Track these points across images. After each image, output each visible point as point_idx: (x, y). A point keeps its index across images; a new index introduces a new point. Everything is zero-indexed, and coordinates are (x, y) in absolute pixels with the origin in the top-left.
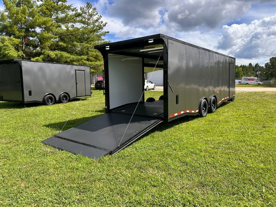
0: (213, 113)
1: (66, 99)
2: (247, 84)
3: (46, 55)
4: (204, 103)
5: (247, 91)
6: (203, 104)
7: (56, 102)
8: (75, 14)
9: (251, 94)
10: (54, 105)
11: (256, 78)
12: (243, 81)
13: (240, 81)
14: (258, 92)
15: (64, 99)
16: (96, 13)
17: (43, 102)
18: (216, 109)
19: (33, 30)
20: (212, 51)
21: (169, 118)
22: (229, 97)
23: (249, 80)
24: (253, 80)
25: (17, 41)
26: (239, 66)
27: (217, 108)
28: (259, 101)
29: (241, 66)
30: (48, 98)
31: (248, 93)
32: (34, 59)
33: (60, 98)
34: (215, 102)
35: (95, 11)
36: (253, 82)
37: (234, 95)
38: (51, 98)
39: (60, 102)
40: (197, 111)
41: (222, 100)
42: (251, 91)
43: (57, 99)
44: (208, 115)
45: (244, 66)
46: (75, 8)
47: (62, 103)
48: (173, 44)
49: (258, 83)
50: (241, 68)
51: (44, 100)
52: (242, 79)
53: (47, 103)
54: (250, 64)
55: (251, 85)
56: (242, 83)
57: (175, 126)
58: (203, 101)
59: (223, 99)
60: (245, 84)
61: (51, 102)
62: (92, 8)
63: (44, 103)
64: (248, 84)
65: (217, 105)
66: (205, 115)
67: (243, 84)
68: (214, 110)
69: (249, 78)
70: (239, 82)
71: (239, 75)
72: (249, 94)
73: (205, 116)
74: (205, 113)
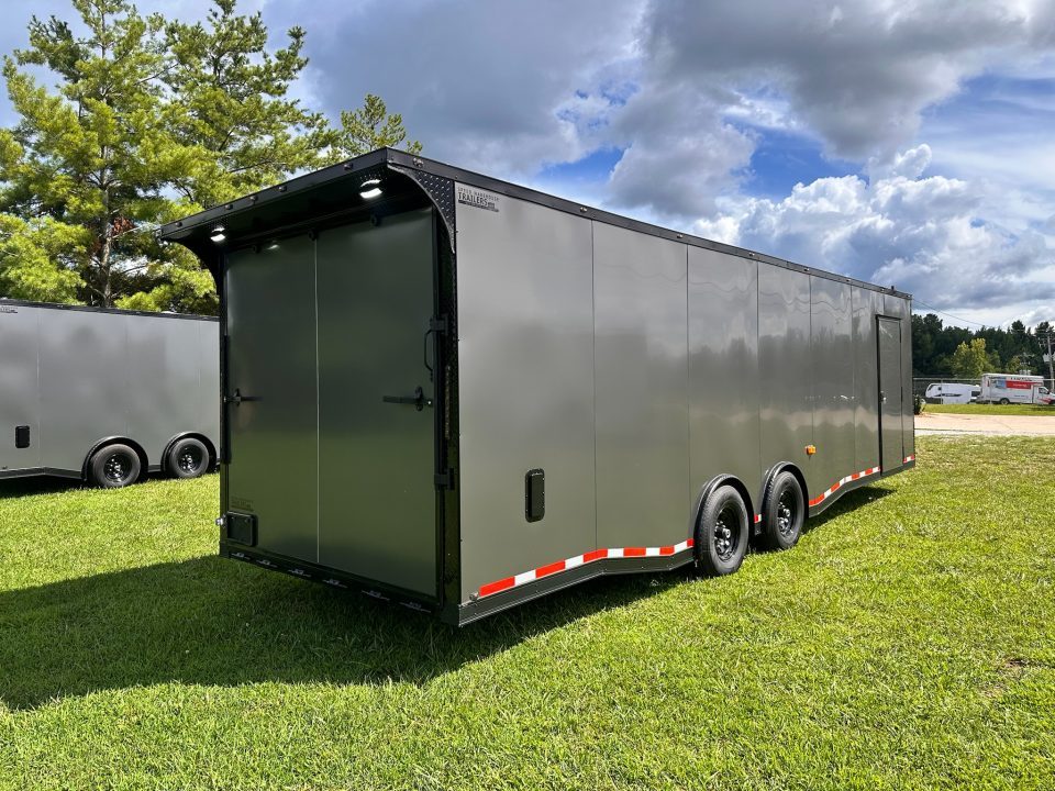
0: (781, 553)
1: (197, 461)
2: (1005, 401)
3: (175, 287)
4: (721, 504)
5: (991, 435)
6: (717, 510)
7: (145, 475)
8: (316, 136)
9: (1002, 449)
10: (136, 489)
11: (1040, 379)
12: (987, 391)
13: (977, 388)
14: (1035, 440)
15: (187, 462)
16: (399, 134)
17: (83, 474)
18: (804, 530)
19: (151, 193)
20: (767, 260)
21: (464, 604)
22: (881, 468)
23: (1010, 385)
24: (1028, 385)
25: (66, 232)
26: (974, 333)
27: (810, 523)
28: (1028, 484)
29: (982, 334)
30: (108, 459)
31: (992, 441)
32: (125, 302)
33: (166, 458)
34: (794, 497)
35: (396, 128)
36: (1027, 392)
37: (909, 459)
38: (122, 458)
39: (167, 472)
40: (681, 547)
41: (842, 482)
42: (1008, 436)
43: (155, 460)
44: (749, 561)
45: (992, 331)
46: (318, 115)
47: (176, 476)
48: (491, 207)
49: (1049, 397)
50: (981, 342)
51: (88, 466)
52: (985, 384)
53: (107, 481)
54: (1018, 326)
55: (1016, 408)
56: (985, 399)
57: (528, 640)
58: (718, 495)
59: (849, 479)
60: (996, 403)
61: (124, 475)
62: (386, 117)
63: (88, 478)
64: (1009, 403)
65: (807, 509)
66: (731, 564)
67: (987, 402)
68: (788, 536)
69: (1009, 377)
70: (974, 394)
71: (974, 366)
72: (995, 447)
73: (733, 571)
74: (735, 557)
